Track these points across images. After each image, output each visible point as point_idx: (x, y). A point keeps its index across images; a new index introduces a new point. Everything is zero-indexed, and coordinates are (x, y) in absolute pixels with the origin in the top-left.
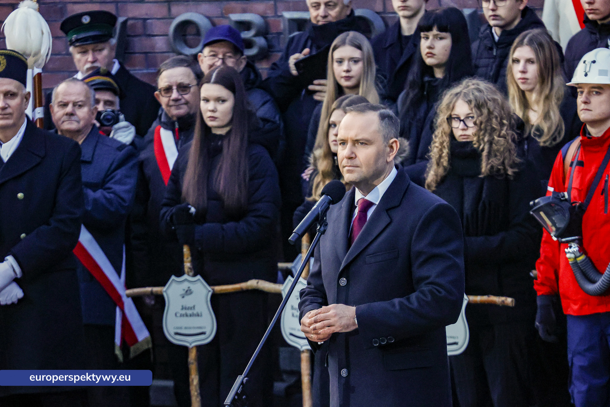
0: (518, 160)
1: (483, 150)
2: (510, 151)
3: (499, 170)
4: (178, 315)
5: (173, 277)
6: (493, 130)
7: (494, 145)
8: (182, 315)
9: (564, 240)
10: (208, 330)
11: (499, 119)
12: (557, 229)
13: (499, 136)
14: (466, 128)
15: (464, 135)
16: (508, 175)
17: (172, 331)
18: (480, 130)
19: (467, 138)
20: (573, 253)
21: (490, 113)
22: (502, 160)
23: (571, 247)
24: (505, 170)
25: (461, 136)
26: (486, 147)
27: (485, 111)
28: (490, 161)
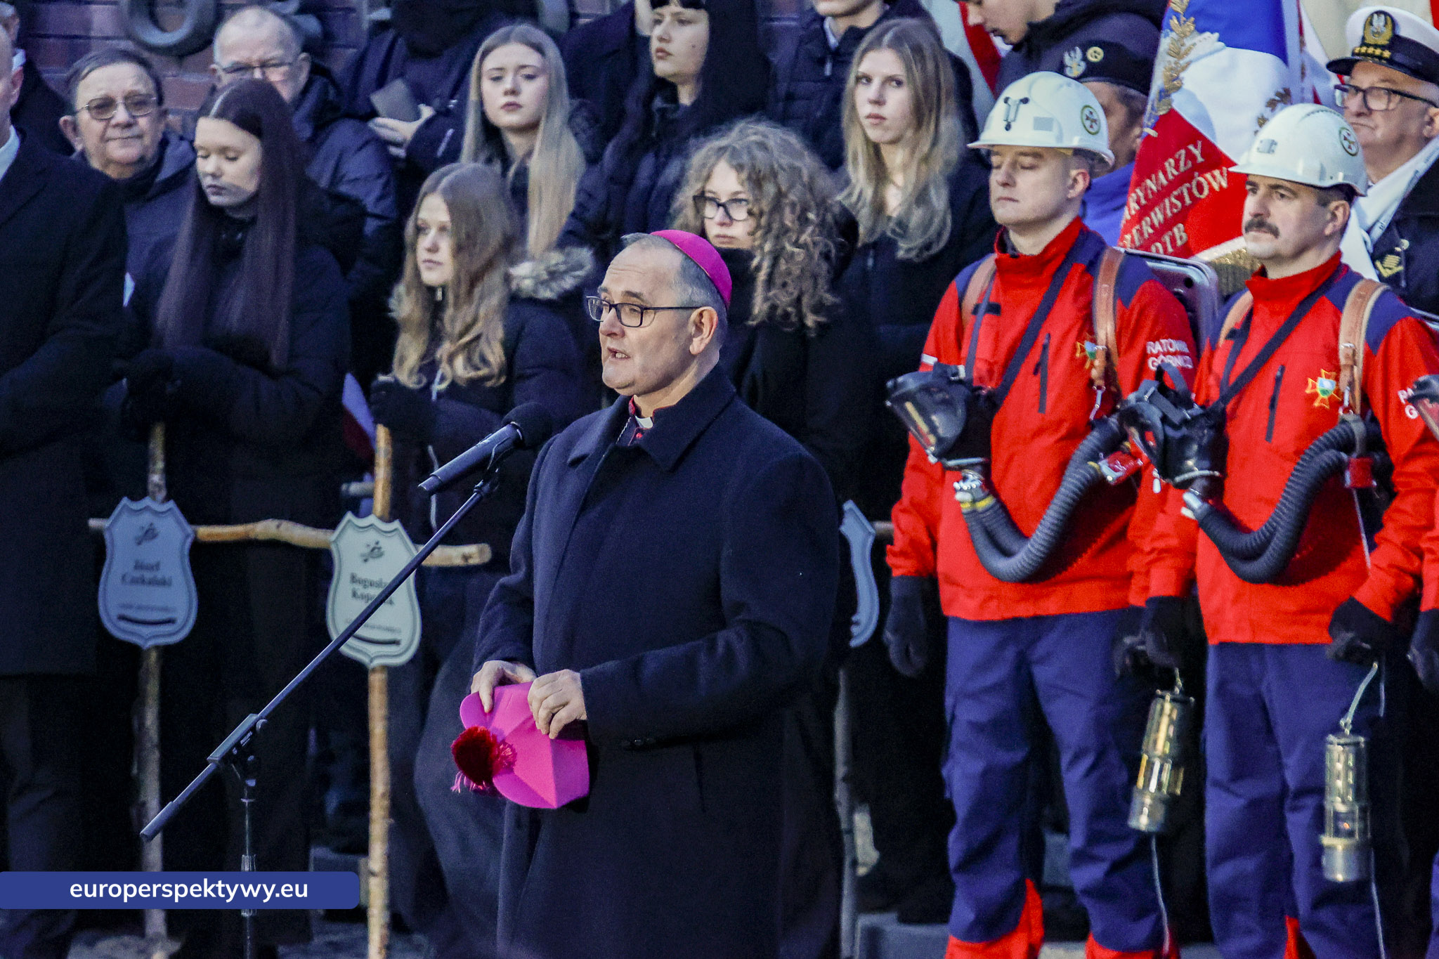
0: (829, 299)
1: (758, 268)
2: (815, 277)
3: (786, 315)
4: (128, 579)
5: (125, 501)
6: (785, 231)
7: (782, 261)
8: (135, 581)
9: (952, 463)
10: (180, 615)
11: (798, 208)
12: (940, 440)
13: (796, 244)
14: (727, 221)
15: (724, 236)
16: (803, 325)
17: (114, 612)
18: (758, 227)
19: (729, 243)
20: (970, 491)
21: (780, 195)
22: (796, 294)
23: (965, 479)
24: (801, 317)
25: (718, 236)
26: (766, 265)
27: (770, 189)
28: (771, 294)
